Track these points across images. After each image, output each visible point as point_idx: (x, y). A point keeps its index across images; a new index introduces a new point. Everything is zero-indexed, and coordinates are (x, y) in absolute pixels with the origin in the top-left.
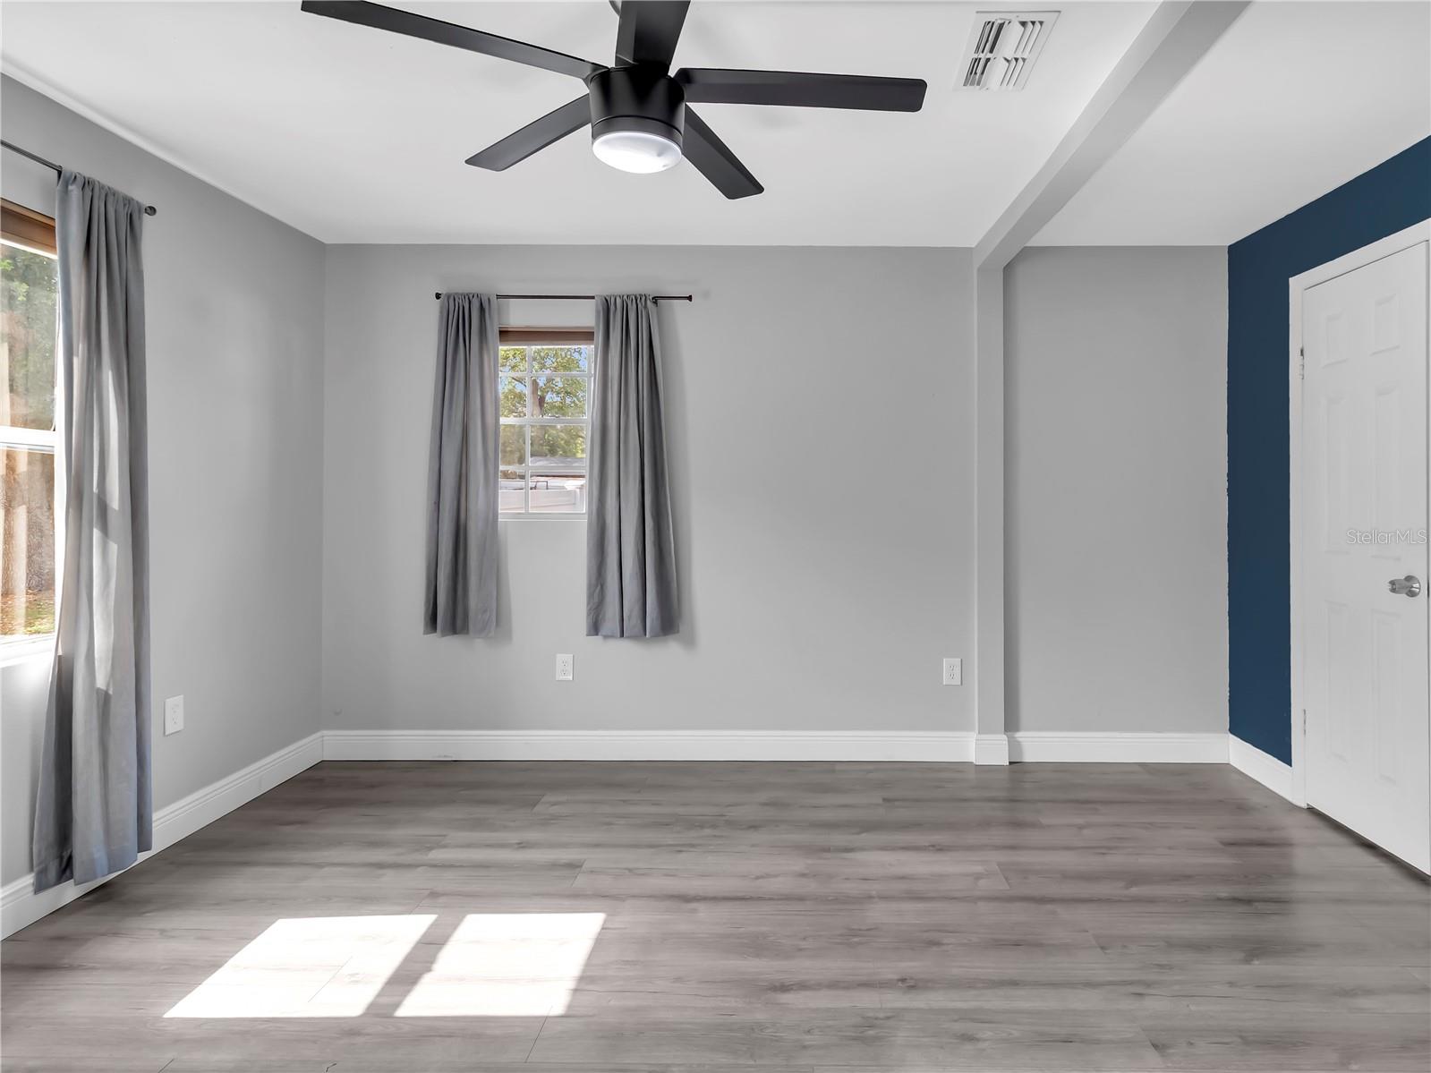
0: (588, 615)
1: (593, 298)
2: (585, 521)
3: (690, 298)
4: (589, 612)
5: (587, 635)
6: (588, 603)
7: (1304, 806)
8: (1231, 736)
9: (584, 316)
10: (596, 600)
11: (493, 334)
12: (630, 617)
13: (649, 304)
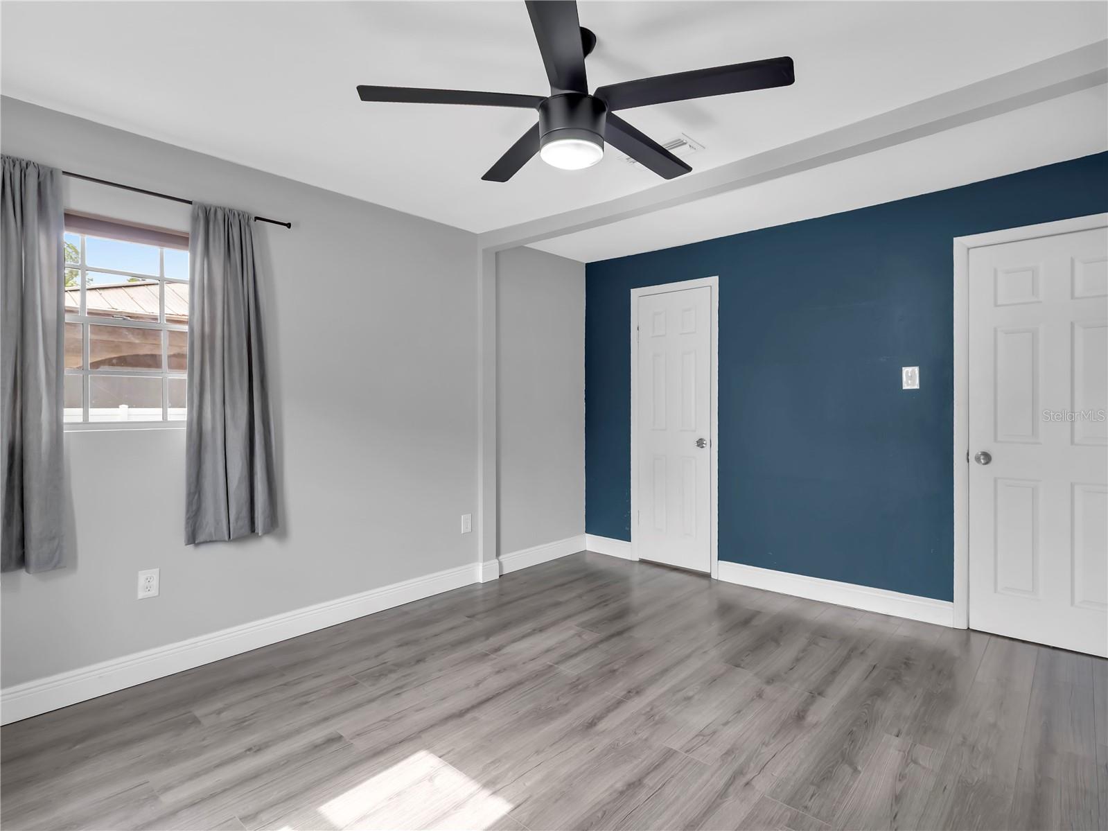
0: (187, 523)
1: (190, 203)
2: (184, 429)
3: (289, 225)
4: (188, 519)
5: (186, 545)
6: (188, 511)
7: (638, 560)
8: (588, 535)
9: (178, 219)
10: (194, 507)
11: (55, 215)
12: (237, 519)
13: (252, 221)
